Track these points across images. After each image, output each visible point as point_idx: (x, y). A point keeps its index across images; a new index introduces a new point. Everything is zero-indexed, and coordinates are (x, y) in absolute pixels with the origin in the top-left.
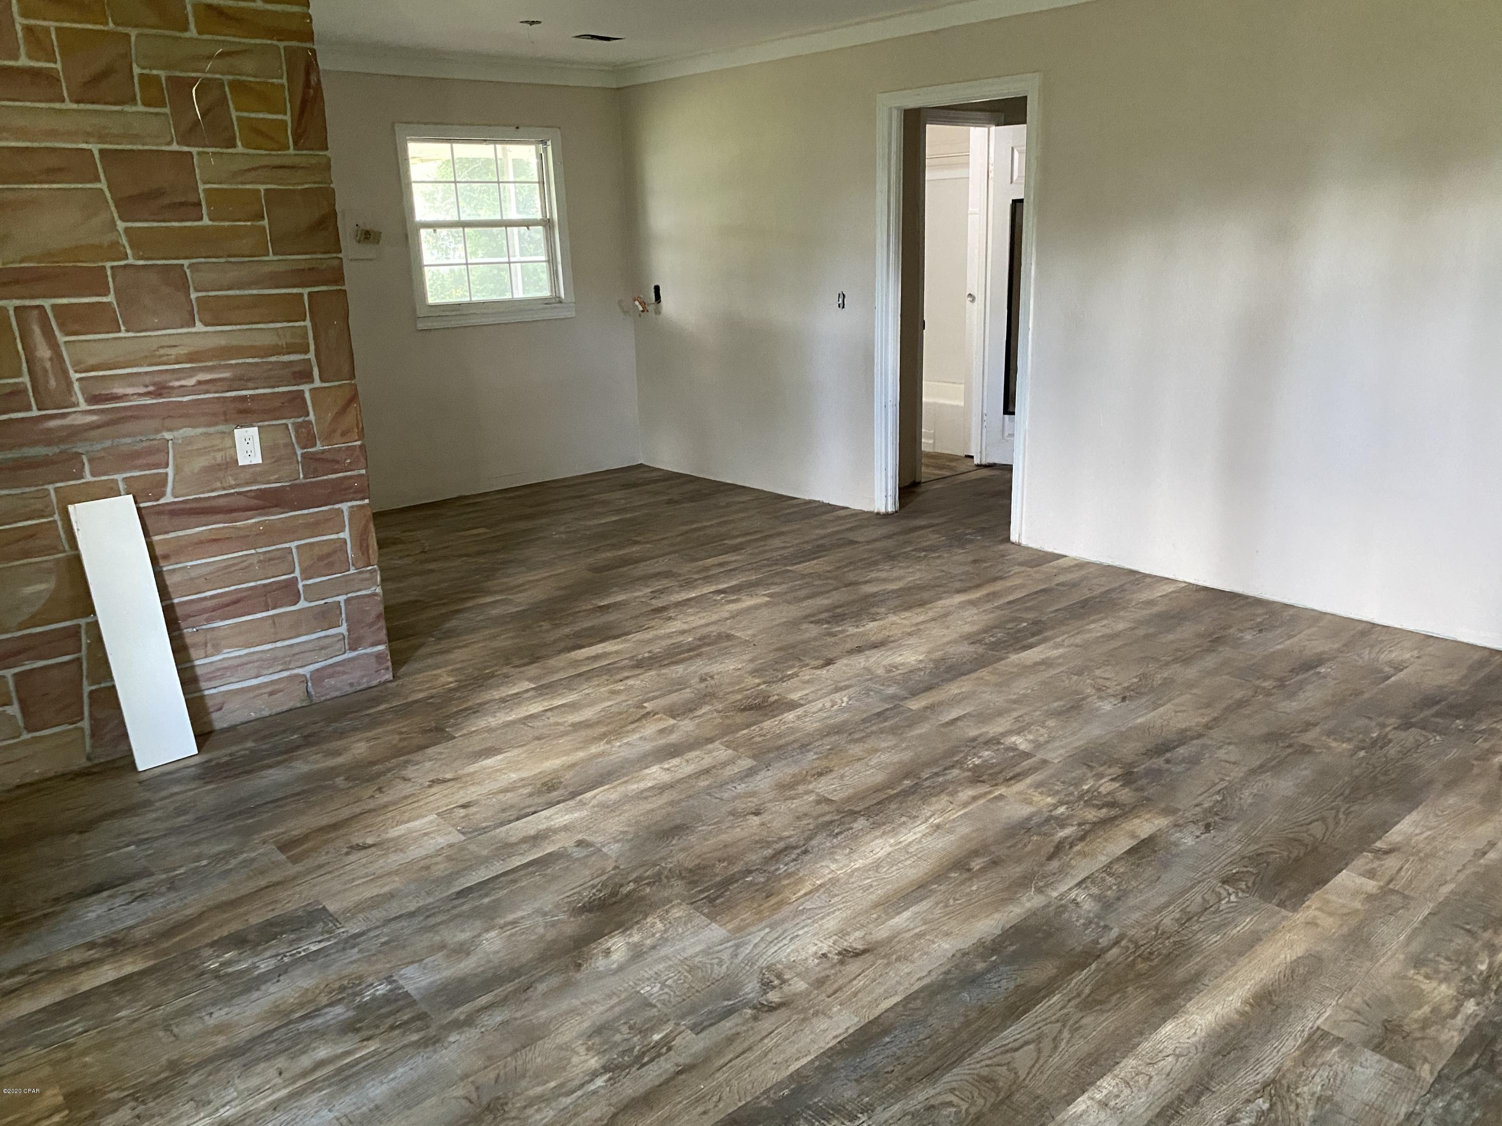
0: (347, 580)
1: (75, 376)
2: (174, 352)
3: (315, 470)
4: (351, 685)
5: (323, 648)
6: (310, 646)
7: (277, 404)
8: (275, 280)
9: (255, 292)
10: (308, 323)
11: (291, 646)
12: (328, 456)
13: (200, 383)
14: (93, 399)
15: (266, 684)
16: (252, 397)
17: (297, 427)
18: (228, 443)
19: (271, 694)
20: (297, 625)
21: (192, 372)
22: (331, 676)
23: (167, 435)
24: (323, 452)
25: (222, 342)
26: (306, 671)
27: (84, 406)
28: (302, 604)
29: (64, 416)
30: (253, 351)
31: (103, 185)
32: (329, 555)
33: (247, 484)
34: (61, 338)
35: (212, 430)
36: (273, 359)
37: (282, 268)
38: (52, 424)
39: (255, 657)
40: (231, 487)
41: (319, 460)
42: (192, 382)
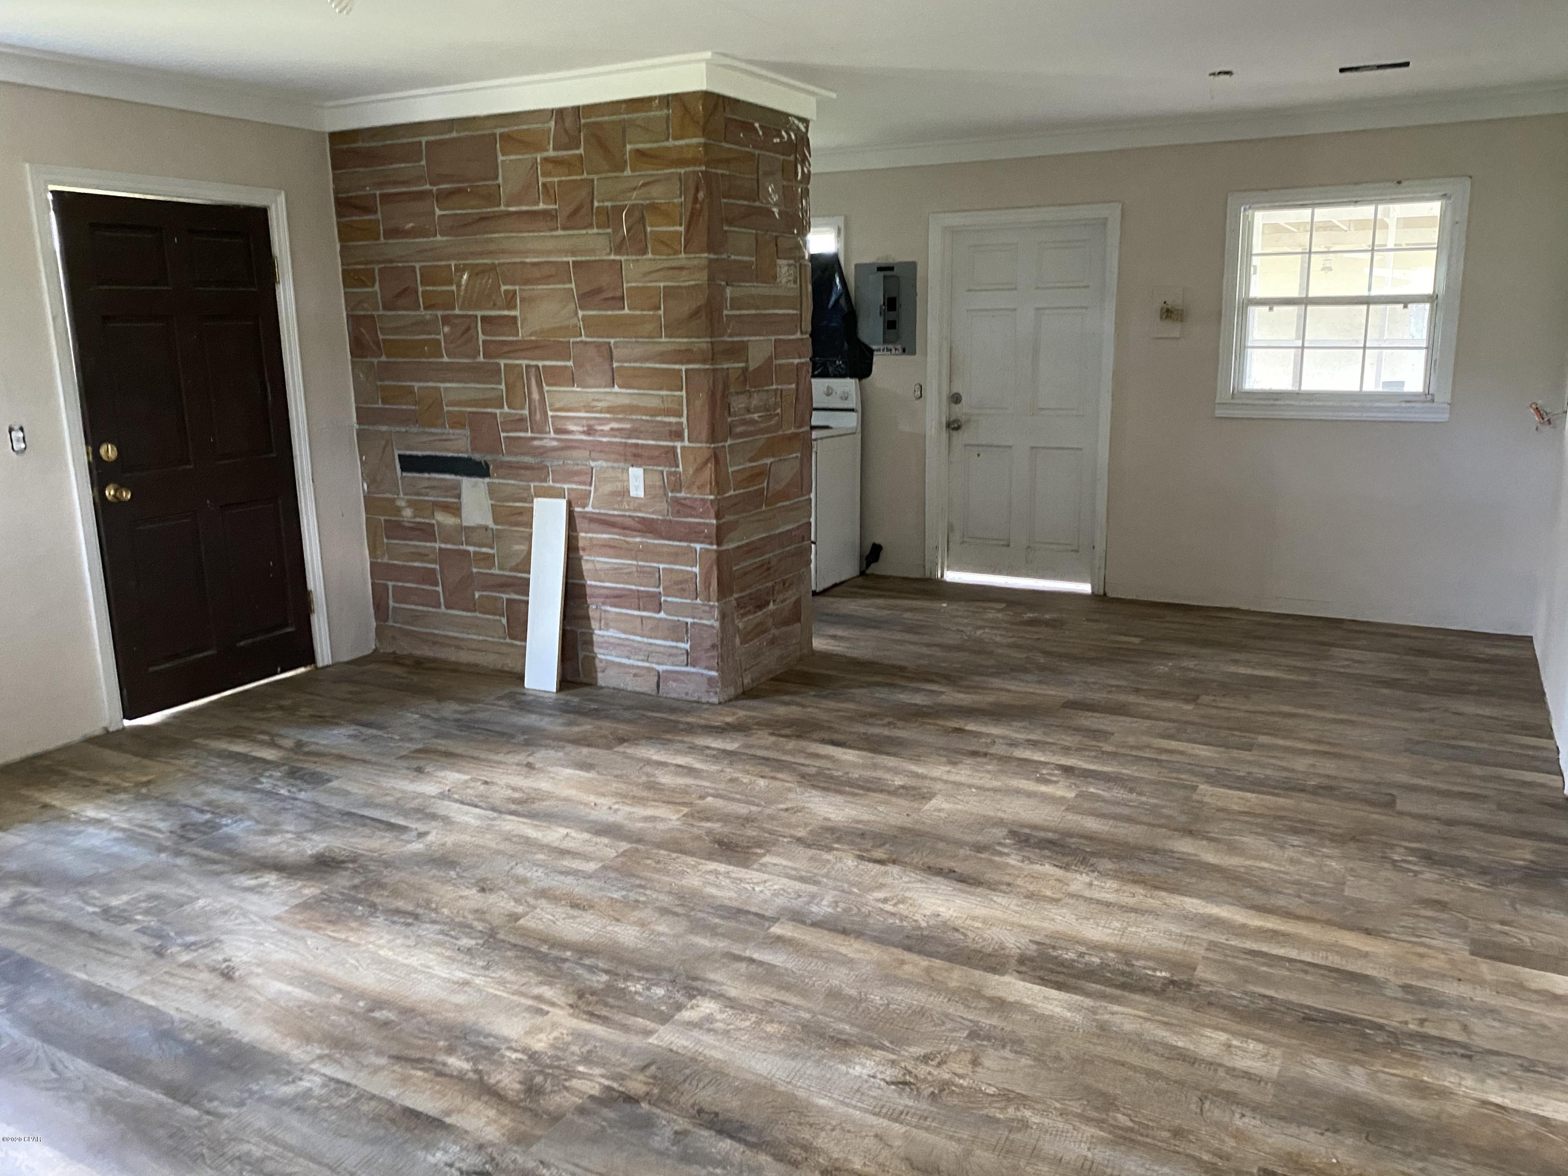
0: (695, 607)
1: (550, 413)
2: (600, 404)
3: (678, 512)
4: (687, 694)
5: (670, 655)
6: (662, 649)
7: (657, 453)
8: (662, 357)
9: (651, 365)
10: (684, 393)
11: (651, 644)
12: (687, 502)
13: (612, 429)
14: (557, 431)
15: (633, 667)
16: (643, 445)
17: (669, 473)
18: (625, 477)
19: (635, 675)
20: (656, 629)
21: (608, 421)
22: (675, 680)
23: (592, 464)
24: (685, 499)
25: (626, 401)
26: (661, 668)
27: (552, 435)
28: (662, 615)
29: (541, 439)
30: (645, 411)
31: (573, 286)
32: (681, 582)
33: (635, 510)
34: (546, 388)
35: (616, 465)
36: (659, 418)
37: (671, 347)
38: (536, 443)
39: (627, 643)
40: (625, 510)
41: (682, 505)
42: (607, 428)
